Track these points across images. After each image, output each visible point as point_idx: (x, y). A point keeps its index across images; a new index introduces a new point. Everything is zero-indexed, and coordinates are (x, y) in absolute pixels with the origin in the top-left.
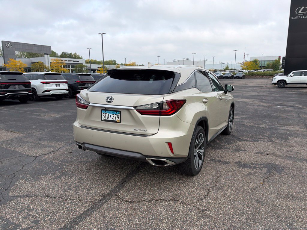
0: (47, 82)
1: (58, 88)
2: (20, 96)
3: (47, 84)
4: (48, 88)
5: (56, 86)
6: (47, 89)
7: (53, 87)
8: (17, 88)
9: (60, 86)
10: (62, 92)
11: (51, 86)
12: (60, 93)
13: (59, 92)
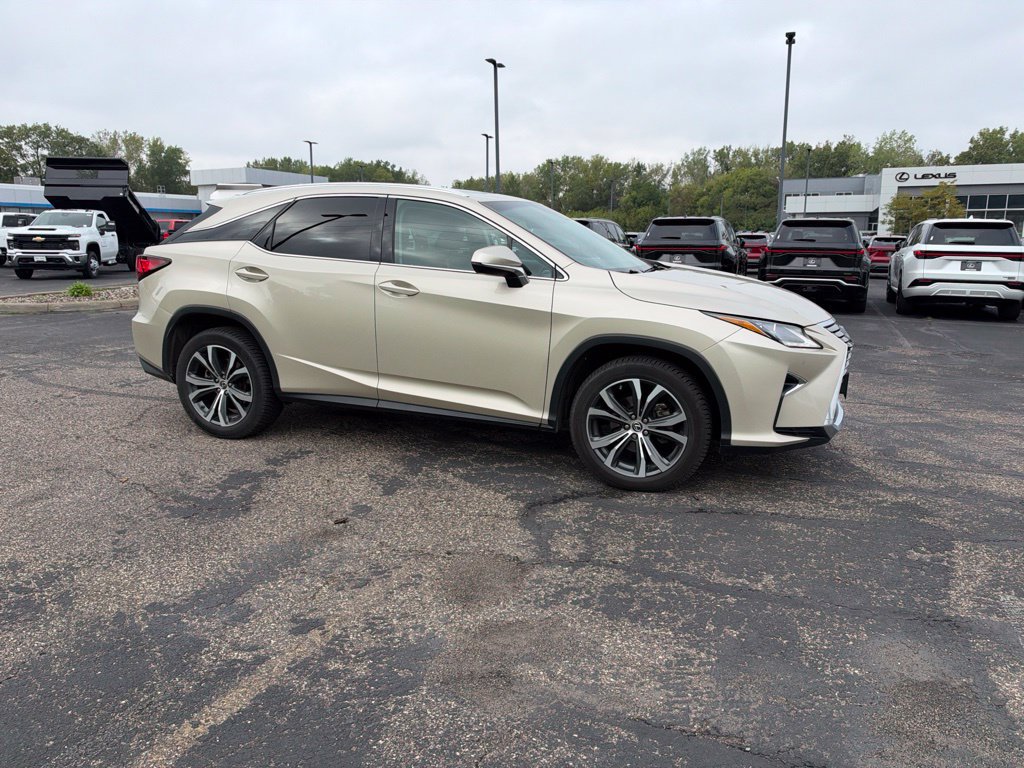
0: (926, 252)
1: (971, 274)
2: (814, 288)
3: (925, 257)
4: (926, 271)
5: (963, 269)
6: (921, 277)
7: (953, 269)
8: (812, 264)
9: (979, 269)
10: (983, 293)
11: (940, 267)
12: (971, 292)
13: (968, 290)
